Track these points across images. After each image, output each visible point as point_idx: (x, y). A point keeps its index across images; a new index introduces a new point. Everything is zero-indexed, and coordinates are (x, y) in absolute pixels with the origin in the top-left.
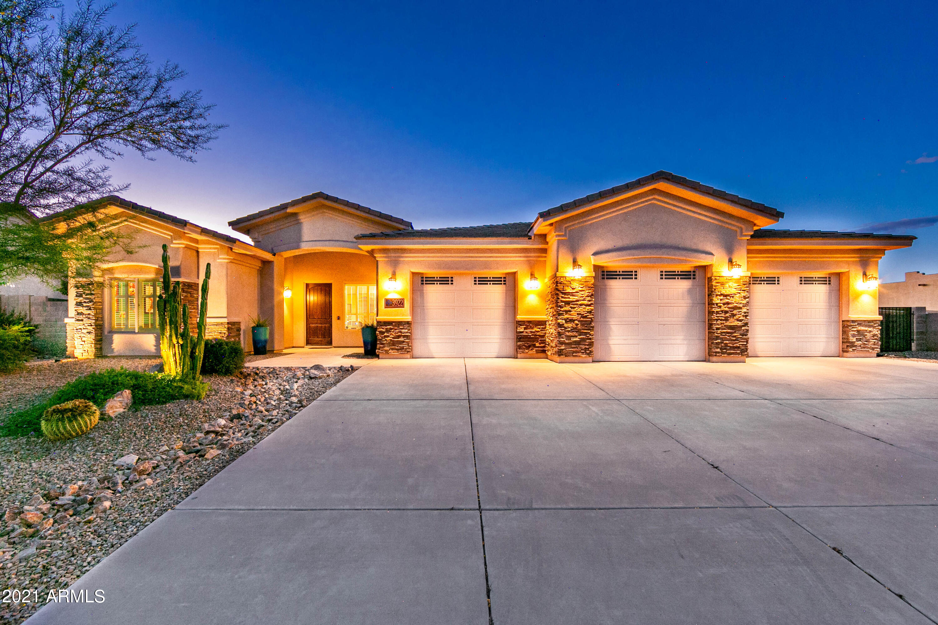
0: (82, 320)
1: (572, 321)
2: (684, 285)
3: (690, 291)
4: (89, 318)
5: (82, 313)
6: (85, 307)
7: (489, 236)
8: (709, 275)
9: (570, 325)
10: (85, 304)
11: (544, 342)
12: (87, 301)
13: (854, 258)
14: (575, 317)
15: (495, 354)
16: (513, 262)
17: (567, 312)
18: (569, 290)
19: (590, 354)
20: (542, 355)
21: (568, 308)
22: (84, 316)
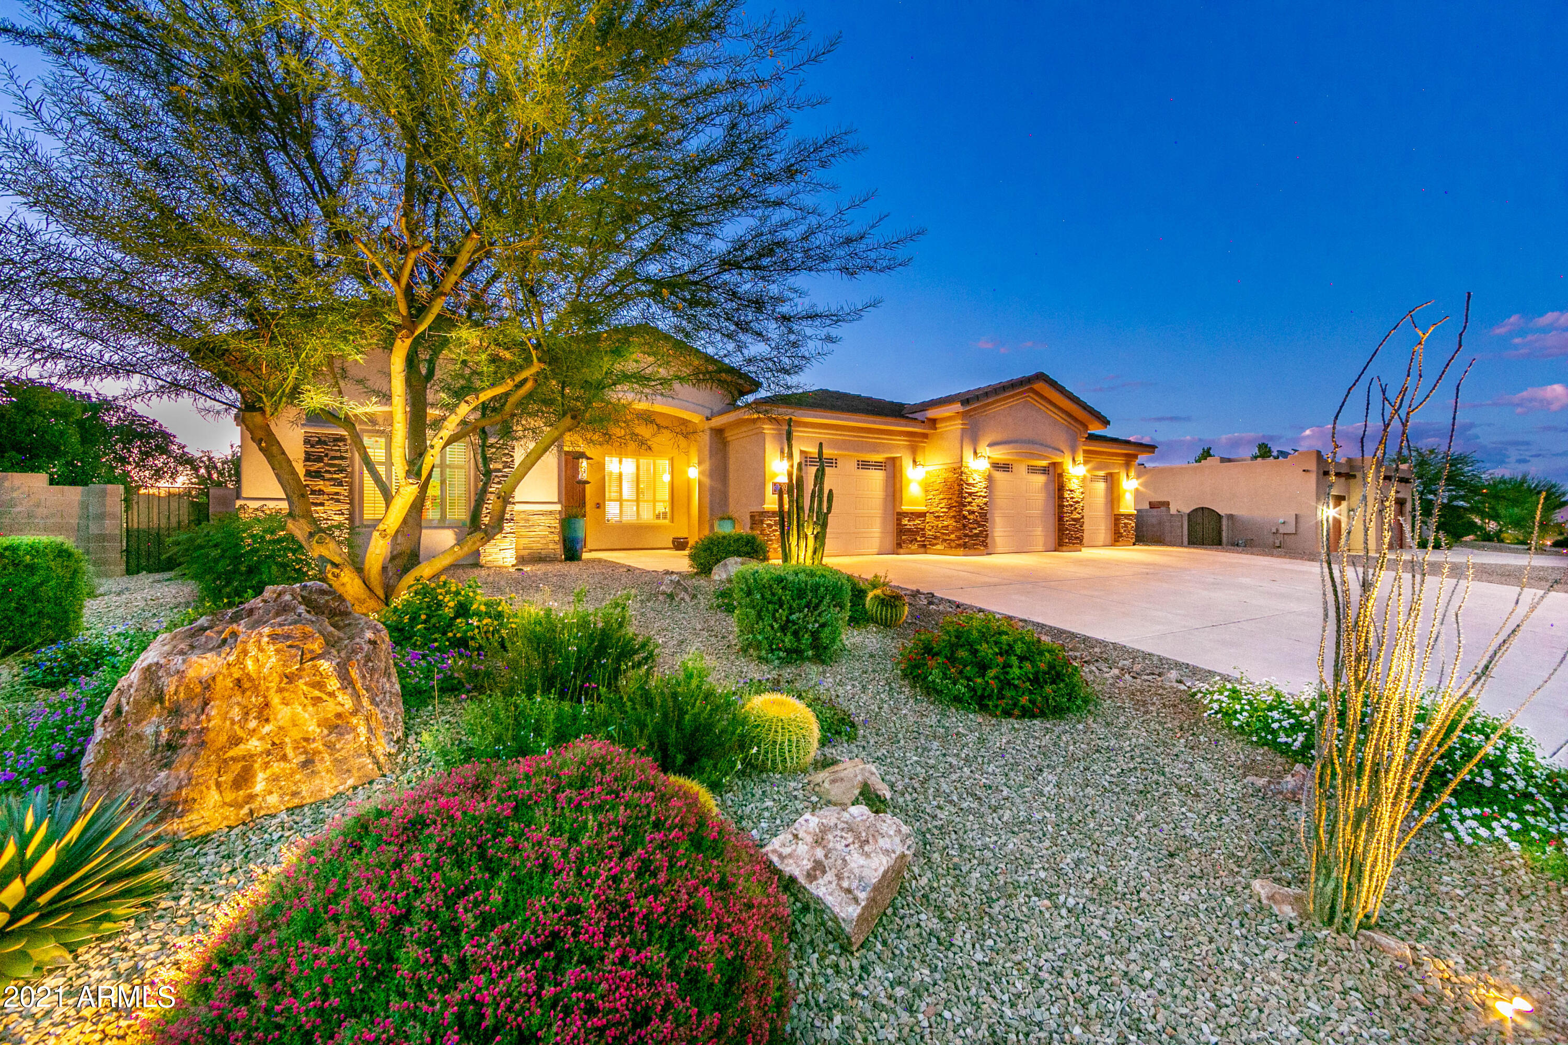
0: (322, 504)
1: (973, 512)
2: (1040, 479)
3: (1046, 485)
4: (338, 501)
5: (320, 490)
6: (329, 480)
7: (887, 415)
8: (1059, 471)
9: (971, 517)
10: (328, 476)
11: (924, 536)
12: (332, 469)
13: (1120, 460)
14: (976, 509)
15: (876, 550)
16: (898, 446)
17: (970, 503)
18: (971, 481)
19: (986, 546)
20: (923, 550)
21: (969, 500)
22: (326, 497)
